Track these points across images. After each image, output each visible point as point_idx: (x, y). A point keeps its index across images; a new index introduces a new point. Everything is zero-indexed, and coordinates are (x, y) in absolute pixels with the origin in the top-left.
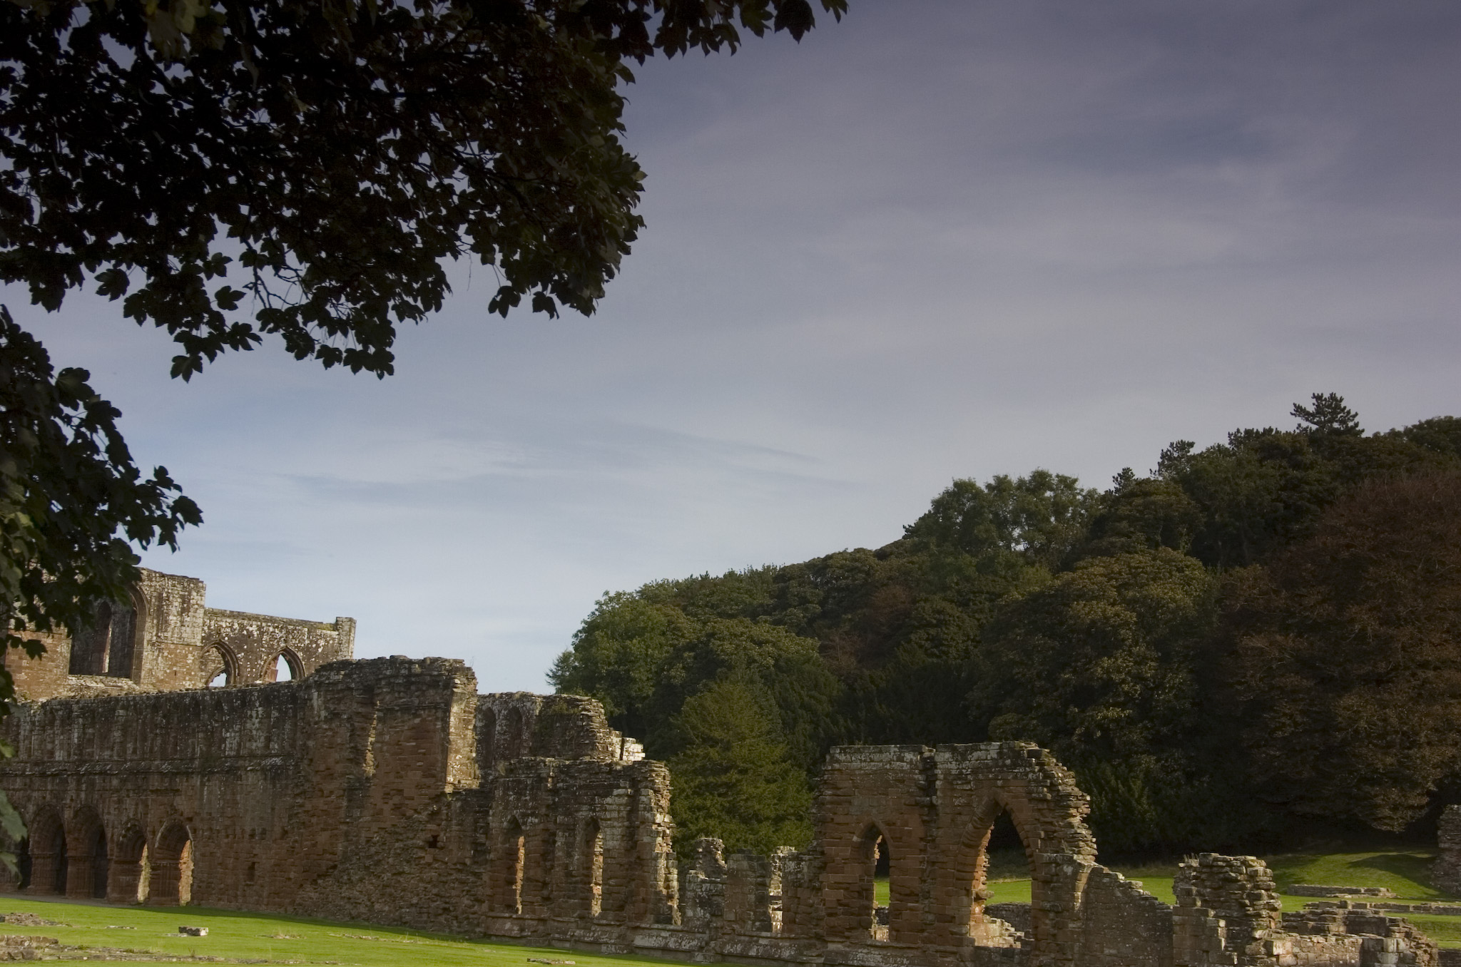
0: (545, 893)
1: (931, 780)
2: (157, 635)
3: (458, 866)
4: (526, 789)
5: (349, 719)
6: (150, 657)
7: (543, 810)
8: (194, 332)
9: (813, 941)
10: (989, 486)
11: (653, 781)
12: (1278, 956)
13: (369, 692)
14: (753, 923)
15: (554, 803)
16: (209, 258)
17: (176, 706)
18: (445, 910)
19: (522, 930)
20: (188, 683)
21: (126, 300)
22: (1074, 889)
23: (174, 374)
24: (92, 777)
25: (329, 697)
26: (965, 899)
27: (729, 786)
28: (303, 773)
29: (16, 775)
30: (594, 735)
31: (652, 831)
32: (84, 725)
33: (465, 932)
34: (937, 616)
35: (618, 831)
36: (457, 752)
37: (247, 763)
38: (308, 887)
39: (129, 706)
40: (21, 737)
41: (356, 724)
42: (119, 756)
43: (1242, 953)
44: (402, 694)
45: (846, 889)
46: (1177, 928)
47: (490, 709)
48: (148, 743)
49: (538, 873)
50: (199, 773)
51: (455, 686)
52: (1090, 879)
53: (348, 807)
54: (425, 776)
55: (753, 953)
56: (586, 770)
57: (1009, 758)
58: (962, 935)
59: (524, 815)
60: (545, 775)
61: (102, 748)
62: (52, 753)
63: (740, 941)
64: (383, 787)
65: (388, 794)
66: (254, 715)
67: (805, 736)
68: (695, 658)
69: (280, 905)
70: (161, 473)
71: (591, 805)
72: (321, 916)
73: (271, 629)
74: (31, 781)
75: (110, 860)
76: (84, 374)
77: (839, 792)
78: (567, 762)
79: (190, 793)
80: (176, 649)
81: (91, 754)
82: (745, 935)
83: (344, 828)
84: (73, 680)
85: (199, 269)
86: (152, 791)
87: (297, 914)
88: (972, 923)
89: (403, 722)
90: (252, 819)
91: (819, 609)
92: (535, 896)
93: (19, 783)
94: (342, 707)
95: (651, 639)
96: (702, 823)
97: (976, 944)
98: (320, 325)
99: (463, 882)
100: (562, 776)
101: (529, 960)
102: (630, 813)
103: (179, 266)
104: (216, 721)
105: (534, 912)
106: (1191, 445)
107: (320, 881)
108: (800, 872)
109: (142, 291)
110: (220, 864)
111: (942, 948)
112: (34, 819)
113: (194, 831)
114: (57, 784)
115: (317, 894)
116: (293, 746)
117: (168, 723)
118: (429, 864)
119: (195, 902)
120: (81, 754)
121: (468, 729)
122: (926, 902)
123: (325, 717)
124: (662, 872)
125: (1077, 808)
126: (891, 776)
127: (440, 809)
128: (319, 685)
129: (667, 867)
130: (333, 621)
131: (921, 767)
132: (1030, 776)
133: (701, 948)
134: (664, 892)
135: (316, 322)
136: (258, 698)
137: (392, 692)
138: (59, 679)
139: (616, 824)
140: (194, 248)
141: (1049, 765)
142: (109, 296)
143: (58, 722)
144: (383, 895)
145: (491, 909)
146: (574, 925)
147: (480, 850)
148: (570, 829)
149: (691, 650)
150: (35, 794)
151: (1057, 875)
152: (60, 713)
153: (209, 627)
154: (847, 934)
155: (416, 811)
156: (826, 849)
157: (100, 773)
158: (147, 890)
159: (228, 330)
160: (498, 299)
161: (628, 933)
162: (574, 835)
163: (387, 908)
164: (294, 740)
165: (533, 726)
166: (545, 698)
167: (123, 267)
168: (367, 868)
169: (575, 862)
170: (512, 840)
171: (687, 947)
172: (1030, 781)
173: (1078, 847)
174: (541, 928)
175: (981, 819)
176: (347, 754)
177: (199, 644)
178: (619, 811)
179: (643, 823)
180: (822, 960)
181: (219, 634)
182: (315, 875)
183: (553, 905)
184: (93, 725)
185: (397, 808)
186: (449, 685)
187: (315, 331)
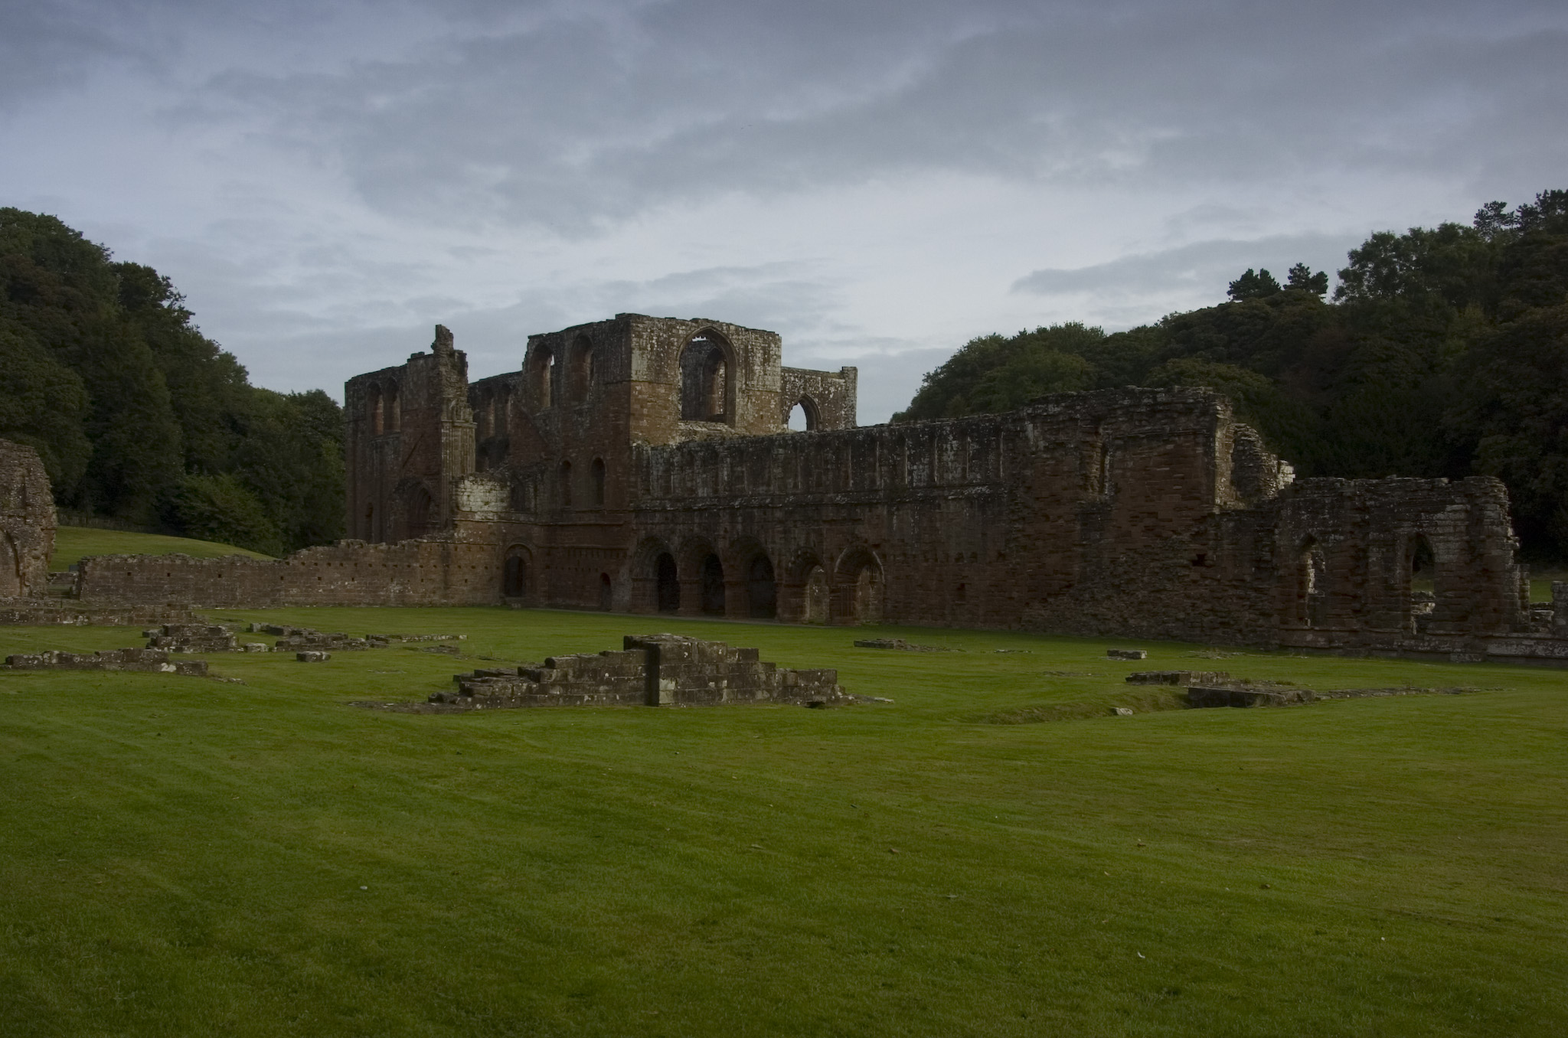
2: (745, 383)
4: (1323, 508)
5: (1076, 448)
6: (742, 403)
7: (1348, 528)
13: (1096, 423)
15: (1364, 521)
19: (1331, 641)
24: (748, 510)
25: (1047, 428)
28: (1020, 500)
32: (731, 464)
33: (1254, 643)
35: (1455, 546)
36: (1222, 475)
37: (946, 493)
38: (1037, 605)
39: (788, 445)
41: (1085, 452)
42: (778, 490)
44: (1144, 423)
49: (1346, 588)
50: (885, 503)
53: (1082, 530)
54: (1184, 499)
59: (1324, 533)
60: (1348, 494)
61: (755, 485)
62: (693, 491)
64: (1128, 510)
65: (1136, 517)
66: (949, 448)
69: (1002, 623)
71: (1416, 521)
73: (792, 379)
74: (674, 516)
75: (778, 585)
79: (875, 522)
80: (762, 395)
81: (742, 490)
83: (1080, 550)
87: (1025, 631)
89: (1151, 448)
90: (958, 544)
92: (1343, 609)
94: (1065, 437)
102: (1471, 527)
105: (1342, 623)
107: (1050, 600)
110: (920, 586)
112: (681, 549)
113: (884, 556)
114: (706, 518)
115: (1047, 612)
116: (999, 476)
118: (1194, 582)
119: (889, 620)
120: (731, 490)
121: (1228, 453)
123: (1045, 447)
127: (1206, 530)
128: (1033, 417)
130: (840, 370)
136: (951, 432)
138: (673, 425)
139: (1451, 538)
143: (698, 462)
144: (1138, 611)
145: (1284, 622)
146: (1399, 635)
147: (1263, 567)
152: (700, 454)
155: (1174, 532)
158: (827, 610)
161: (1478, 642)
162: (1393, 551)
164: (1000, 470)
168: (1115, 587)
169: (1398, 575)
170: (1300, 559)
177: (779, 391)
178: (1455, 527)
179: (1490, 537)
182: (1044, 594)
183: (1366, 618)
184: (741, 464)
185: (1149, 529)
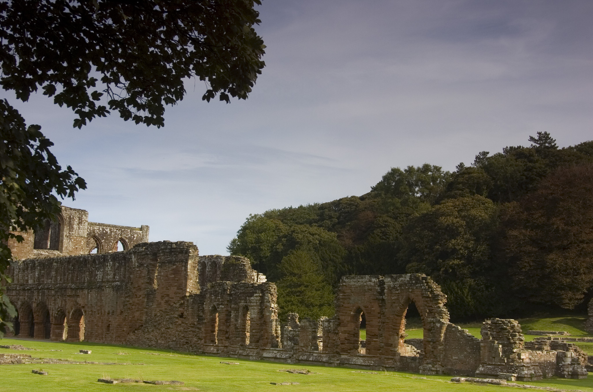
0: (227, 335)
1: (383, 289)
2: (69, 233)
3: (192, 325)
4: (219, 294)
5: (147, 266)
6: (66, 242)
7: (226, 302)
8: (83, 110)
9: (335, 354)
10: (405, 170)
11: (270, 290)
12: (523, 359)
13: (155, 256)
14: (311, 347)
15: (230, 299)
16: (89, 79)
17: (77, 261)
18: (187, 343)
19: (218, 350)
20: (82, 252)
21: (55, 97)
22: (441, 333)
23: (75, 126)
24: (44, 290)
25: (139, 257)
26: (396, 337)
27: (301, 292)
28: (129, 288)
29: (13, 290)
30: (246, 272)
31: (270, 311)
32: (40, 269)
33: (195, 351)
34: (385, 223)
35: (256, 311)
36: (191, 279)
37: (106, 284)
38: (131, 334)
39: (58, 261)
40: (15, 274)
41: (150, 268)
42: (54, 282)
43: (508, 358)
44: (168, 256)
45: (348, 333)
46: (482, 348)
47: (204, 262)
48: (66, 277)
49: (224, 328)
50: (87, 288)
51: (190, 253)
52: (447, 329)
53: (147, 302)
54: (178, 289)
55: (311, 359)
56: (243, 286)
57: (414, 280)
58: (395, 351)
59: (218, 305)
60: (226, 288)
61: (47, 279)
62: (27, 281)
63: (306, 355)
64: (161, 293)
65: (163, 296)
66: (109, 265)
67: (331, 272)
68: (287, 241)
69: (120, 341)
70: (69, 168)
72: (137, 345)
73: (115, 230)
74: (19, 292)
75: (51, 324)
76: (39, 127)
77: (345, 294)
78: (235, 283)
79: (83, 296)
80: (77, 238)
81: (43, 281)
82: (308, 352)
83: (146, 310)
84: (35, 251)
85: (84, 84)
86: (68, 296)
87: (127, 345)
88: (399, 347)
89: (169, 267)
90: (109, 307)
91: (337, 221)
92: (223, 337)
93: (14, 293)
94: (144, 261)
95: (269, 233)
96: (290, 307)
97: (401, 355)
98: (134, 107)
99: (194, 332)
100: (234, 289)
101: (220, 363)
102: (261, 303)
103: (76, 83)
104: (93, 268)
105: (222, 343)
106: (488, 153)
107: (136, 332)
108: (330, 327)
109: (61, 93)
110: (96, 325)
111: (387, 357)
112: (21, 307)
113: (85, 312)
114: (30, 293)
115: (135, 337)
116: (125, 277)
117: (74, 268)
118: (180, 324)
119: (86, 340)
120: (39, 281)
121: (195, 270)
122: (381, 338)
123: (137, 266)
124: (274, 327)
125: (442, 300)
126: (366, 288)
127: (184, 303)
128: (135, 253)
129: (276, 325)
130: (140, 227)
131: (378, 284)
132: (423, 287)
133: (290, 357)
134: (275, 335)
135: (132, 105)
136: (110, 258)
137: (164, 255)
138: (29, 251)
139: (255, 308)
140: (82, 75)
141: (430, 283)
142: (48, 95)
143: (29, 269)
144: (161, 337)
145: (205, 342)
146: (239, 348)
147: (200, 319)
148: (237, 310)
149: (285, 237)
150: (21, 297)
151: (434, 327)
152: (30, 265)
153: (90, 230)
154: (349, 351)
155: (174, 303)
156: (340, 317)
157: (47, 289)
158: (67, 335)
159: (96, 109)
160: (206, 95)
161: (261, 351)
162: (238, 312)
163: (163, 342)
164: (125, 275)
165: (221, 269)
166: (226, 257)
167: (54, 83)
168: (155, 326)
169: (239, 323)
170: (213, 314)
171: (284, 357)
172: (422, 290)
173: (442, 316)
174: (225, 350)
175: (403, 305)
176: (146, 280)
177: (86, 236)
178: (256, 303)
179: (266, 307)
180: (339, 362)
181: (94, 232)
182: (134, 329)
183: (230, 341)
184: (44, 269)
185: (167, 302)
186: (187, 252)
187: (132, 109)
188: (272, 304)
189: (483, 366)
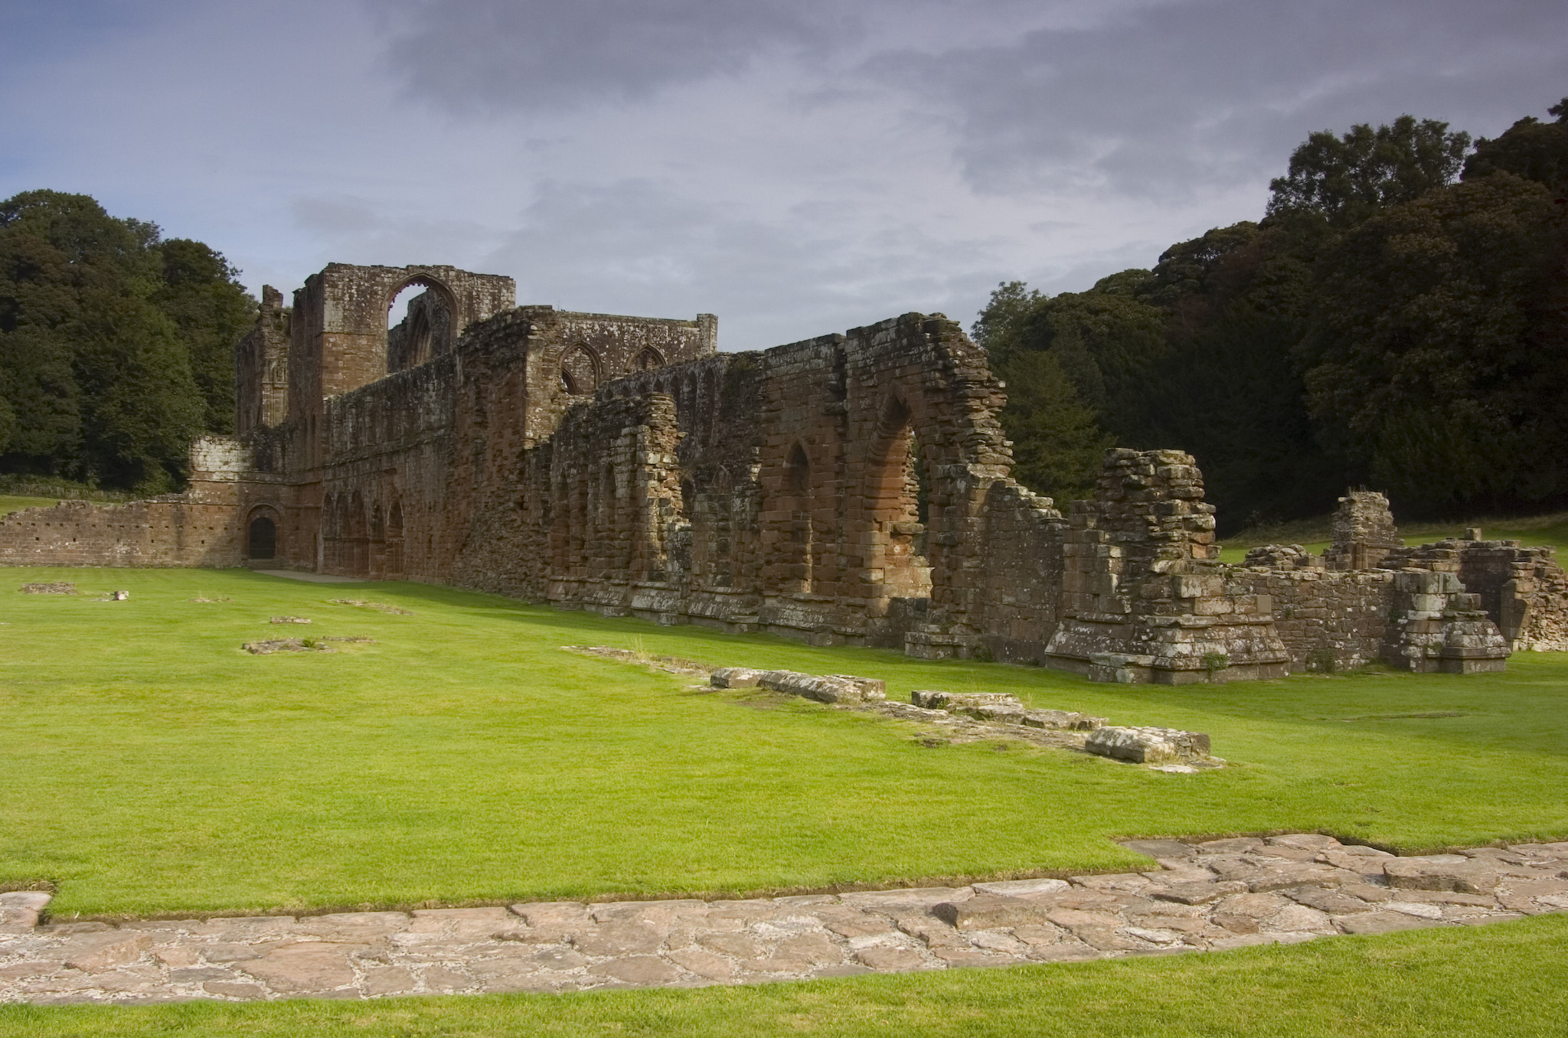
0: (584, 551)
1: (842, 379)
3: (535, 528)
7: (581, 460)
11: (650, 416)
15: (586, 451)
17: (396, 387)
19: (567, 593)
22: (967, 512)
24: (358, 463)
25: (465, 361)
26: (868, 529)
28: (453, 442)
31: (643, 474)
32: (357, 415)
35: (624, 477)
38: (458, 554)
39: (374, 392)
41: (481, 388)
43: (1137, 598)
44: (505, 349)
45: (779, 529)
46: (1067, 562)
48: (383, 427)
51: (531, 333)
52: (990, 497)
53: (475, 472)
55: (709, 612)
56: (610, 412)
57: (905, 336)
58: (871, 582)
59: (569, 467)
62: (346, 444)
63: (703, 599)
64: (492, 449)
69: (444, 576)
71: (609, 449)
75: (368, 538)
77: (772, 407)
81: (361, 442)
82: (707, 592)
83: (474, 494)
86: (384, 472)
88: (889, 566)
89: (502, 378)
92: (577, 555)
94: (472, 370)
97: (894, 593)
99: (537, 545)
102: (632, 454)
104: (415, 398)
105: (576, 573)
107: (464, 548)
108: (747, 511)
111: (852, 601)
112: (337, 506)
113: (405, 506)
114: (345, 472)
115: (463, 561)
118: (519, 527)
121: (548, 379)
122: (840, 540)
123: (463, 384)
124: (653, 521)
125: (984, 399)
126: (811, 378)
127: (524, 467)
128: (460, 350)
129: (660, 515)
131: (834, 363)
132: (923, 358)
134: (658, 544)
137: (499, 347)
139: (622, 468)
146: (598, 586)
147: (548, 508)
148: (596, 478)
151: (952, 494)
154: (781, 586)
155: (510, 471)
156: (763, 480)
157: (361, 458)
162: (600, 484)
164: (453, 409)
165: (722, 386)
168: (484, 534)
169: (600, 515)
172: (923, 365)
174: (580, 588)
175: (883, 423)
179: (638, 465)
180: (756, 619)
181: (581, 335)
182: (460, 545)
183: (588, 565)
184: (361, 414)
185: (500, 469)
186: (527, 332)
188: (651, 455)
189: (1067, 629)
